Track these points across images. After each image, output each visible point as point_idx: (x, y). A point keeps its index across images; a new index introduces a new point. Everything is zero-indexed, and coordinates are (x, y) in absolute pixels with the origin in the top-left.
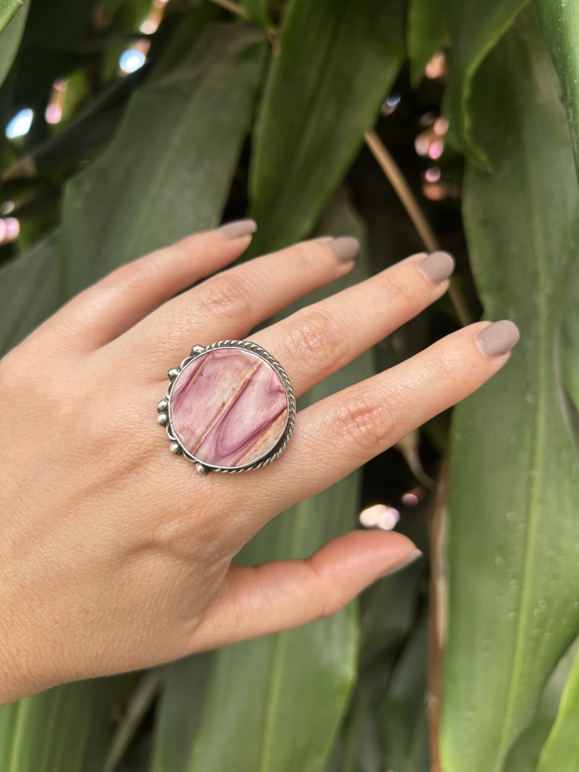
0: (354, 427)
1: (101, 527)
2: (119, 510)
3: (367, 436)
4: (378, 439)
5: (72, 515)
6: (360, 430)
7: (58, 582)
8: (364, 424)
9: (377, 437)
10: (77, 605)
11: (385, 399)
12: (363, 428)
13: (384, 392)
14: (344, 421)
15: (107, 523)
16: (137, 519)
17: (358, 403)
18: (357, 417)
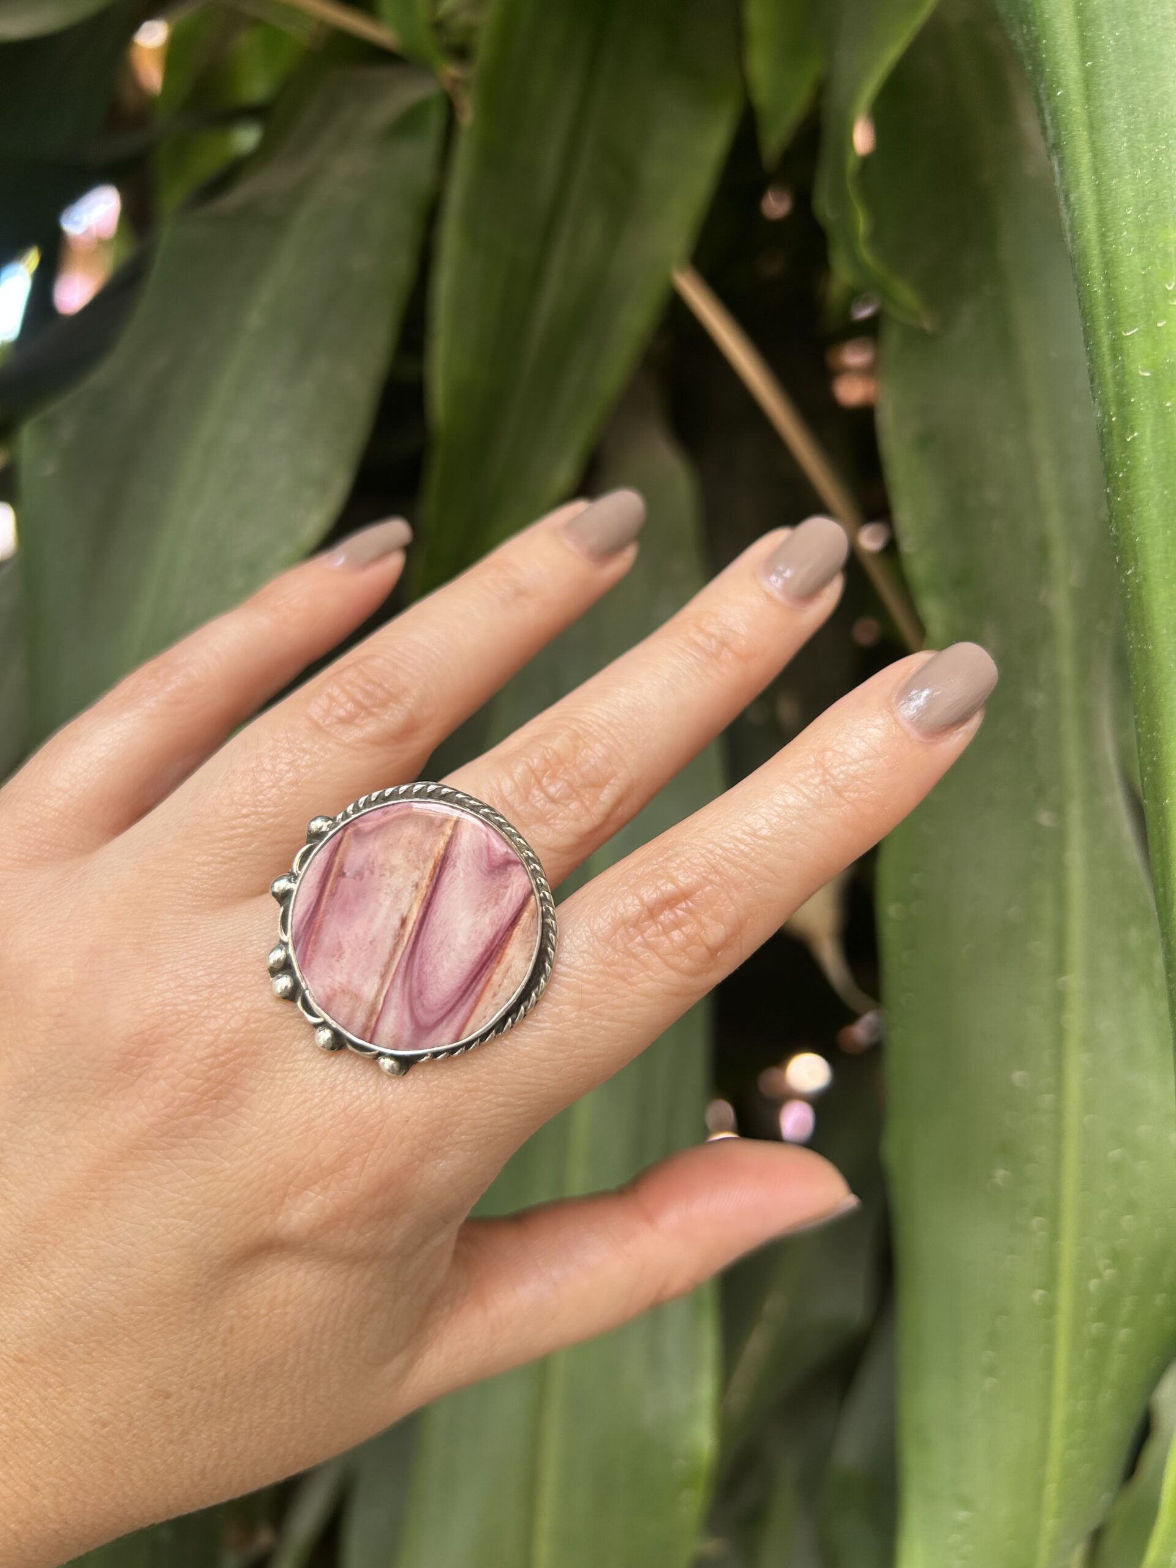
0: (658, 935)
1: (164, 1220)
2: (193, 1181)
3: (687, 949)
4: (713, 952)
5: (98, 1203)
6: (671, 940)
7: (93, 1345)
8: (677, 924)
9: (708, 948)
10: (141, 1385)
11: (713, 867)
12: (676, 935)
13: (711, 852)
14: (635, 925)
15: (174, 1211)
16: (234, 1195)
17: (659, 884)
18: (661, 914)
